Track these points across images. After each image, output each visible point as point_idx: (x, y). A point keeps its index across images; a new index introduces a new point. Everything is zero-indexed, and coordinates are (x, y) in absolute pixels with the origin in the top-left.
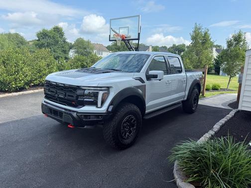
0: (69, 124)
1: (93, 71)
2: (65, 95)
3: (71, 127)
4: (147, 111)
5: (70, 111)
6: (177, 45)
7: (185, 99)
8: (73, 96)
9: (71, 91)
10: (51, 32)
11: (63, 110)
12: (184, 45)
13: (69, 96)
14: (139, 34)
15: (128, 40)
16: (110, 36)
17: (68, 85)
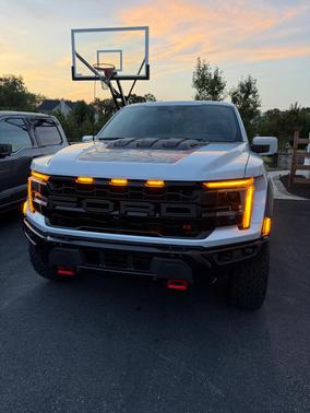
2: (157, 209)
8: (187, 211)
13: (169, 210)
14: (147, 67)
15: (118, 79)
16: (73, 68)
17: (160, 183)
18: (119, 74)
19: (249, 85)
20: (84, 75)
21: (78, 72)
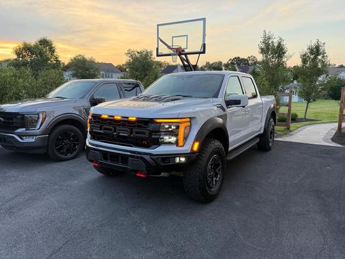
0: (137, 171)
1: (146, 98)
2: (131, 133)
3: (142, 175)
4: (230, 149)
5: (139, 153)
6: (211, 63)
7: (262, 132)
8: (144, 133)
9: (140, 127)
10: (36, 47)
11: (129, 154)
12: (221, 62)
13: (137, 133)
14: (204, 45)
15: (186, 54)
16: (157, 49)
17: (134, 119)
18: (186, 51)
19: (317, 48)
20: (164, 53)
21: (160, 51)
